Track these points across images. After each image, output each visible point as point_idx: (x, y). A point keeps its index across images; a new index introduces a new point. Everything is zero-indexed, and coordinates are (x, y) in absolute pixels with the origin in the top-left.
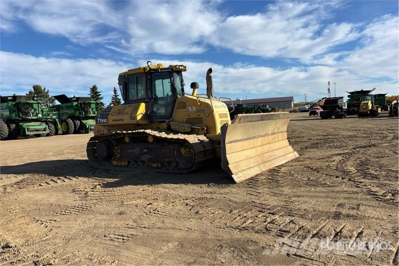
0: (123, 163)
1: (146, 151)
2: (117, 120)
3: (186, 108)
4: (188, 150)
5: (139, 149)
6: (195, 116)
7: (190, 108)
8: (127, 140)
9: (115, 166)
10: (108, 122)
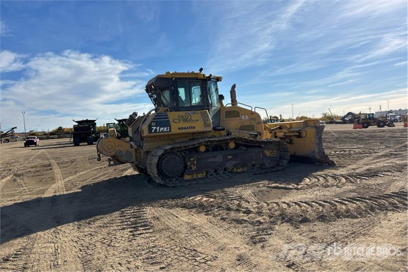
0: (200, 176)
1: (230, 157)
2: (185, 128)
3: (239, 116)
4: (271, 151)
5: (222, 156)
6: (248, 123)
7: (243, 117)
8: (202, 149)
9: (189, 181)
10: (170, 131)
